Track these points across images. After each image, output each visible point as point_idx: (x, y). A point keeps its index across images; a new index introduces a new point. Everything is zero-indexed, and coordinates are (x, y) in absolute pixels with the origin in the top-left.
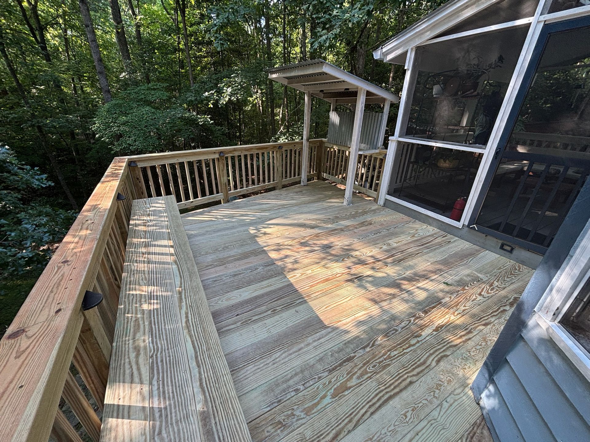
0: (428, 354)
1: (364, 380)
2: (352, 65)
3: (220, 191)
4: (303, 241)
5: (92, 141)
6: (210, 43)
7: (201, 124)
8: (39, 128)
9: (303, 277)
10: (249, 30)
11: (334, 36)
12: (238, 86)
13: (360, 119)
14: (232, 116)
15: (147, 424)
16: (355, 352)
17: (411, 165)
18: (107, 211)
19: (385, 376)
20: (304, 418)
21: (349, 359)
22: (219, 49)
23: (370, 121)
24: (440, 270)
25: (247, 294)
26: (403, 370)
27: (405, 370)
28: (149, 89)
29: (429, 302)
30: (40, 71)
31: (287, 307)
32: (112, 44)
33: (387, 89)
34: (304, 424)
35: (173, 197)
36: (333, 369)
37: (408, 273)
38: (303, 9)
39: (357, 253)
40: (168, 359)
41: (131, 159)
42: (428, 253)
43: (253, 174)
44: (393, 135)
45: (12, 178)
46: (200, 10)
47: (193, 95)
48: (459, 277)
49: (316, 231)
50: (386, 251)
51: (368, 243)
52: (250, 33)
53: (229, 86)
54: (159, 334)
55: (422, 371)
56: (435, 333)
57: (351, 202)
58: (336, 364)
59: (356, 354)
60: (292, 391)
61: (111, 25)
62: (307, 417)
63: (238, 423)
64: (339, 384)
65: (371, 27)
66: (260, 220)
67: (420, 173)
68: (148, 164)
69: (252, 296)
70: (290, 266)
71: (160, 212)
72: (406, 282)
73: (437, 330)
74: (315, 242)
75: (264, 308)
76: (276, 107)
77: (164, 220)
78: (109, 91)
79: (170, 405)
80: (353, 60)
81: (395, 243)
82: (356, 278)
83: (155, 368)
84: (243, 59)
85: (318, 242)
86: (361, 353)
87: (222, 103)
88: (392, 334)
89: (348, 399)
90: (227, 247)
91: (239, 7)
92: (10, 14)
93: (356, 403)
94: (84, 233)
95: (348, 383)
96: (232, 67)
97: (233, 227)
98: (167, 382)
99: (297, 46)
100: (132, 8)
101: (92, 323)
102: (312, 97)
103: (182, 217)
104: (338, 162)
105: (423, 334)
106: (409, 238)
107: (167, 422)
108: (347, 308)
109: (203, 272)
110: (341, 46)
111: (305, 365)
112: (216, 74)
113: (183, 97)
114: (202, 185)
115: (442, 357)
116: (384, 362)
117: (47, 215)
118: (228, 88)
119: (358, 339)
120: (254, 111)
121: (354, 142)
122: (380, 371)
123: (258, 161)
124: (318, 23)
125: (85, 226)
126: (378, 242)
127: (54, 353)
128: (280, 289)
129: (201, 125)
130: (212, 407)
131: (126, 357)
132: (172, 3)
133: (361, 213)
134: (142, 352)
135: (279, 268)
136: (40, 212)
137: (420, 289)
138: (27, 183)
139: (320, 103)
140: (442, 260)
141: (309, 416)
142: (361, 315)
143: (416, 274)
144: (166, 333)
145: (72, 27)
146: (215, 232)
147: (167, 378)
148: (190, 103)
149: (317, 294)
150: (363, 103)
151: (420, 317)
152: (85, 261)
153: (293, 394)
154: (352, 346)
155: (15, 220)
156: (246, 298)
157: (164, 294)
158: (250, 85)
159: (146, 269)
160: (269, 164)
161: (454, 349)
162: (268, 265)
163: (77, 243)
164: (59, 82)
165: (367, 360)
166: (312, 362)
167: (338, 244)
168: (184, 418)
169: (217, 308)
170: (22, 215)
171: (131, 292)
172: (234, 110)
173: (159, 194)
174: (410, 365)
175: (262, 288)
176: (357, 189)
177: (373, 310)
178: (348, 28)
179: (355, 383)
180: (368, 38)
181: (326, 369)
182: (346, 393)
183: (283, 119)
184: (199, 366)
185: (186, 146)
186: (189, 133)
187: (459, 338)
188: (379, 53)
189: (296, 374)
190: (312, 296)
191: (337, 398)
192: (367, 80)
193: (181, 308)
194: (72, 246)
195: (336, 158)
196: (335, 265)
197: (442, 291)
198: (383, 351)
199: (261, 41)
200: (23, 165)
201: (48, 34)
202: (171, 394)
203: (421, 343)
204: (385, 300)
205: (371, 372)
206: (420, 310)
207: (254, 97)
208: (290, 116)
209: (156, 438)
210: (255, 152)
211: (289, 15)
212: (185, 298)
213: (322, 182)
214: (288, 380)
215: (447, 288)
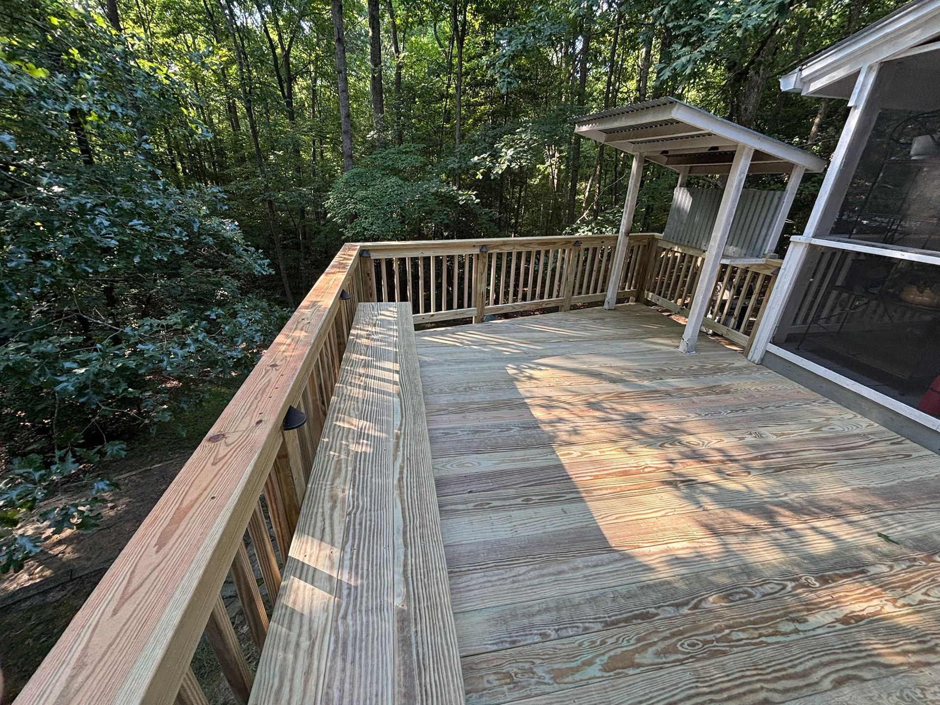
0: (816, 661)
1: (669, 663)
2: (732, 106)
3: (473, 304)
4: (592, 400)
5: (322, 222)
6: (492, 82)
7: (461, 203)
8: (271, 203)
9: (583, 459)
10: (555, 58)
11: (703, 56)
12: (524, 147)
13: (734, 201)
14: (509, 193)
15: (333, 600)
16: (659, 607)
17: (834, 293)
18: (327, 310)
19: (712, 669)
20: (549, 684)
21: (646, 617)
22: (503, 91)
23: (753, 207)
24: (875, 508)
25: (490, 463)
26: (755, 672)
27: (758, 675)
28: (400, 152)
29: (836, 563)
30: (281, 132)
31: (551, 500)
32: (364, 94)
33: (801, 147)
34: (548, 693)
35: (409, 305)
36: (613, 623)
37: (793, 497)
38: (652, 15)
39: (691, 439)
40: (368, 523)
41: (364, 246)
42: (847, 468)
43: (526, 285)
44: (801, 232)
45: (235, 260)
46: (485, 35)
47: (457, 160)
48: (922, 532)
49: (620, 388)
50: (753, 446)
51: (719, 425)
52: (555, 63)
53: (511, 147)
54: (363, 487)
55: (796, 689)
56: (839, 626)
57: (693, 348)
58: (619, 617)
59: (659, 611)
60: (536, 634)
61: (367, 69)
62: (556, 685)
63: (447, 644)
64: (619, 651)
65: (783, 34)
66: (526, 356)
67: (854, 309)
68: (382, 256)
69: (495, 469)
70: (565, 437)
71: (389, 322)
72: (787, 513)
73: (846, 620)
74: (615, 406)
75: (511, 492)
76: (581, 180)
77: (393, 335)
78: (351, 156)
79: (362, 585)
80: (737, 97)
81: (774, 434)
82: (683, 482)
83: (351, 531)
84: (538, 105)
85: (620, 407)
86: (669, 612)
87: (497, 173)
88: (741, 599)
89: (631, 682)
90: (471, 388)
91: (543, 25)
92: (262, 65)
93: (648, 697)
94: (297, 334)
95: (637, 656)
96: (519, 118)
97: (483, 361)
98: (363, 554)
99: (633, 79)
100: (396, 43)
101: (290, 450)
102: (646, 163)
103: (416, 335)
104: (678, 277)
105: (811, 619)
106: (807, 431)
107: (355, 606)
108: (655, 529)
109: (432, 418)
110: (716, 73)
111: (564, 601)
112: (494, 128)
113: (442, 164)
114: (450, 294)
115: (848, 679)
116: (715, 643)
117: (262, 310)
118: (508, 149)
119: (669, 587)
120: (544, 185)
121: (715, 242)
122: (704, 659)
123: (537, 264)
124: (676, 36)
125: (300, 326)
126: (737, 427)
127: (249, 469)
128: (543, 469)
129: (461, 206)
130: (415, 608)
131: (320, 505)
132: (448, 30)
133: (711, 369)
134: (339, 505)
135: (545, 436)
136: (256, 305)
137: (817, 531)
138: (249, 268)
139: (660, 173)
140: (881, 488)
141: (558, 683)
142: (681, 548)
143: (811, 502)
144: (371, 488)
145: (324, 75)
146: (457, 362)
147: (364, 549)
148: (451, 173)
149: (605, 492)
150: (743, 173)
151: (808, 586)
152: (295, 369)
153: (537, 639)
154: (654, 596)
155: (232, 311)
156: (487, 470)
157: (377, 434)
158: (544, 144)
159: (361, 396)
160: (554, 270)
161: (883, 671)
162: (529, 428)
163: (289, 345)
164: (299, 145)
165: (681, 628)
166: (577, 599)
167: (656, 416)
168: (377, 608)
169: (443, 473)
170: (238, 306)
171: (338, 423)
172: (514, 184)
173: (391, 299)
174: (770, 670)
175: (513, 461)
176: (709, 327)
177: (707, 544)
178: (735, 39)
179: (649, 661)
180: (775, 54)
181: (600, 618)
182: (631, 671)
183: (589, 200)
184: (406, 546)
185: (438, 235)
186: (443, 217)
187: (898, 654)
188: (794, 79)
189: (547, 610)
190: (595, 493)
191: (612, 674)
192: (762, 132)
193: (395, 459)
194: (283, 348)
195: (675, 270)
196: (646, 451)
197: (871, 548)
198: (716, 624)
199: (572, 75)
200: (247, 246)
201: (296, 86)
202: (365, 572)
203: (802, 635)
204: (735, 534)
205: (684, 653)
206: (810, 572)
207: (548, 164)
208: (602, 195)
209: (339, 622)
210: (534, 249)
211: (626, 27)
212: (403, 446)
213: (644, 307)
214: (533, 615)
215: (885, 547)
